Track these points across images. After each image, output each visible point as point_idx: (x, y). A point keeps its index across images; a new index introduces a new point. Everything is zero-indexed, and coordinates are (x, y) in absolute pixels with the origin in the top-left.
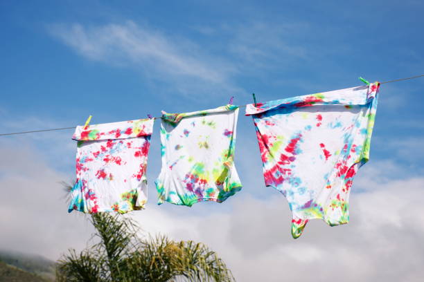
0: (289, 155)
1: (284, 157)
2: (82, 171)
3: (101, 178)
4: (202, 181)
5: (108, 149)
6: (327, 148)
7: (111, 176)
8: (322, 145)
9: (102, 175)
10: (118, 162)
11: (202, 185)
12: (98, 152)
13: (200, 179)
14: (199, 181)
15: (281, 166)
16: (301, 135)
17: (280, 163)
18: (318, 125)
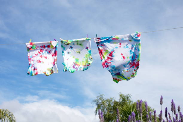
0: (110, 57)
1: (108, 58)
2: (31, 61)
3: (39, 63)
4: (78, 65)
5: (41, 53)
6: (123, 55)
7: (43, 62)
8: (122, 54)
9: (40, 62)
10: (46, 58)
11: (78, 66)
12: (37, 54)
13: (77, 64)
14: (77, 65)
15: (107, 61)
16: (114, 50)
17: (107, 60)
18: (120, 47)
